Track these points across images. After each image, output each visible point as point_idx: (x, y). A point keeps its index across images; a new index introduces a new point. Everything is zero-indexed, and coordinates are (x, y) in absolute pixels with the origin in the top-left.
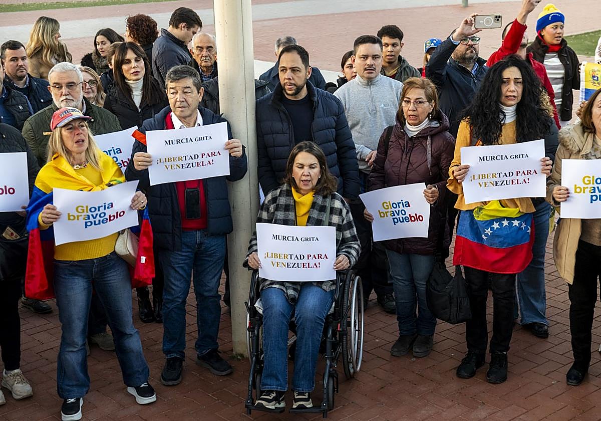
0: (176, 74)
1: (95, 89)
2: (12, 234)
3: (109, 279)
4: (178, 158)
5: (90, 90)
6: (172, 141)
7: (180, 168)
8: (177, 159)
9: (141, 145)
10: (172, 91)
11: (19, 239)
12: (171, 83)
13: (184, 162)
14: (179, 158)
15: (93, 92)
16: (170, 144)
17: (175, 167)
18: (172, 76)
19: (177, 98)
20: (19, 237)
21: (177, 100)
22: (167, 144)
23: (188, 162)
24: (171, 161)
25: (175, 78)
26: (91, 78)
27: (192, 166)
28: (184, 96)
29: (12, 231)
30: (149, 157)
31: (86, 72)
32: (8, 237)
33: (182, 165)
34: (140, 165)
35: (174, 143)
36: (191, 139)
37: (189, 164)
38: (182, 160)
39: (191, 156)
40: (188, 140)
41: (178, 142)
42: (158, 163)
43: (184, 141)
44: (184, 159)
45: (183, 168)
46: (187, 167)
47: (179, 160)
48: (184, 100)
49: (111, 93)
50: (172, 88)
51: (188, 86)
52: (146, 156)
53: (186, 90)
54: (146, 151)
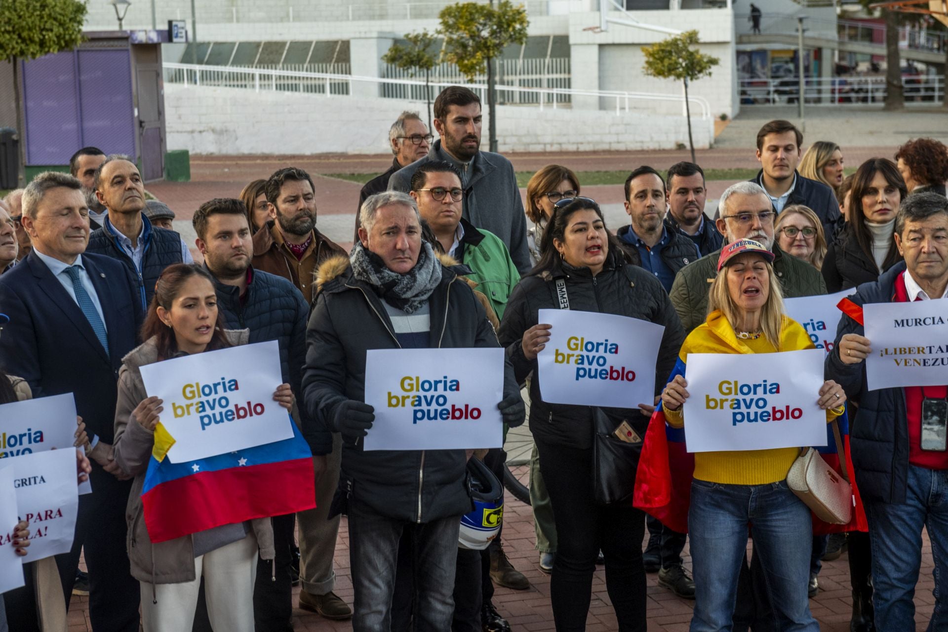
0: (921, 208)
1: (812, 241)
2: (629, 433)
3: (774, 524)
4: (917, 349)
5: (803, 243)
6: (907, 321)
7: (919, 364)
8: (916, 350)
9: (851, 323)
10: (912, 236)
11: (639, 443)
12: (911, 224)
13: (927, 356)
14: (919, 348)
15: (808, 245)
16: (903, 325)
17: (912, 362)
18: (913, 210)
19: (923, 247)
20: (639, 440)
21: (923, 250)
22: (899, 325)
23: (934, 356)
24: (905, 353)
25: (921, 213)
26: (808, 224)
27: (943, 363)
28: (935, 244)
29: (630, 429)
30: (865, 344)
31: (801, 213)
32: (623, 437)
33: (924, 360)
34: (849, 355)
35: (910, 323)
36: (940, 318)
37: (937, 359)
38: (924, 353)
39: (940, 348)
40: (936, 320)
41: (918, 322)
42: (882, 355)
43: (928, 321)
44: (927, 350)
45: (925, 365)
46: (933, 365)
47: (919, 353)
48: (935, 250)
49: (837, 241)
50: (915, 231)
51: (941, 227)
52: (861, 341)
53: (939, 234)
54: (862, 334)
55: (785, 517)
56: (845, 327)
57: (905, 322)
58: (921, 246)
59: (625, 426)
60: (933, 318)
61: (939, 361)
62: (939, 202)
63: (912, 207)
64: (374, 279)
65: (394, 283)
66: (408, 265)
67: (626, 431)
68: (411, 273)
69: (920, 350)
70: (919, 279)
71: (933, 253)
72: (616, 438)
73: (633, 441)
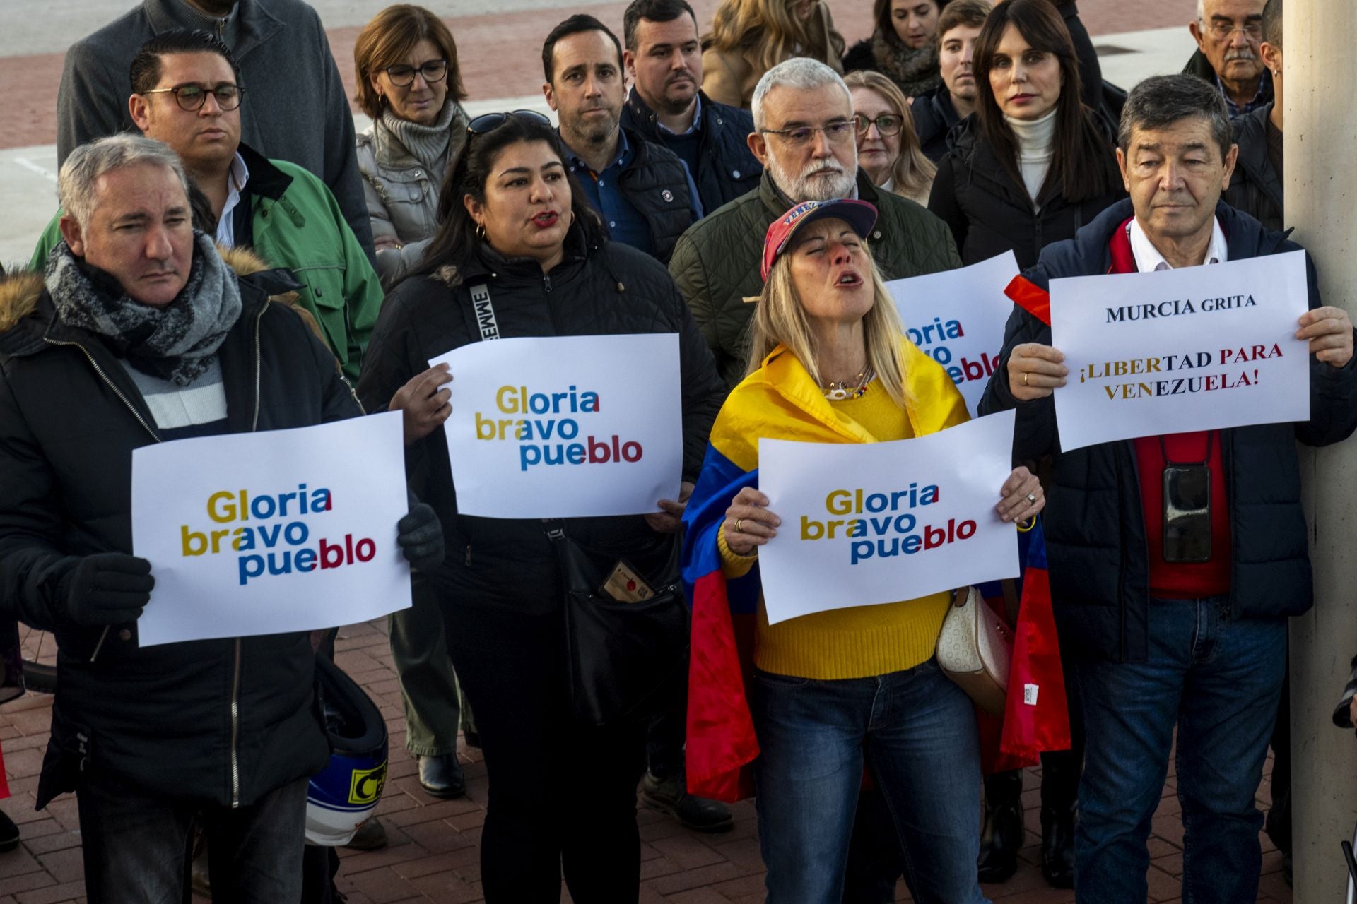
0: (1160, 104)
1: (894, 141)
2: (631, 585)
3: (916, 736)
4: (1145, 362)
5: (880, 146)
6: (1130, 309)
7: (1150, 392)
8: (1144, 366)
9: (1031, 323)
10: (1145, 156)
11: (651, 600)
12: (1142, 133)
13: (1164, 375)
14: (1149, 361)
15: (888, 149)
16: (1122, 319)
17: (1135, 390)
18: (1147, 107)
19: (1161, 179)
20: (650, 594)
21: (1161, 185)
22: (1114, 318)
23: (1176, 374)
24: (1125, 371)
25: (1159, 115)
26: (885, 107)
27: (1191, 389)
28: (1184, 172)
29: (631, 575)
30: (1057, 359)
31: (871, 87)
32: (619, 595)
33: (1159, 384)
34: (1027, 385)
35: (1135, 315)
36: (1188, 303)
37: (1181, 381)
38: (1158, 370)
39: (1187, 358)
40: (1181, 306)
41: (1148, 311)
42: (1083, 380)
43: (1168, 309)
44: (1164, 365)
45: (1159, 393)
46: (1174, 392)
47: (1149, 370)
48: (1182, 185)
49: (957, 149)
50: (1148, 148)
51: (1197, 142)
52: (1048, 356)
53: (1191, 155)
54: (1048, 341)
55: (935, 720)
56: (1018, 330)
57: (1126, 312)
58: (1159, 176)
59: (623, 572)
60: (1176, 303)
61: (1185, 385)
62: (1195, 95)
63: (1146, 101)
64: (105, 323)
65: (148, 329)
66: (172, 287)
67: (624, 582)
68: (181, 302)
69: (1152, 365)
70: (1158, 239)
71: (1180, 190)
72: (609, 598)
73: (639, 599)
